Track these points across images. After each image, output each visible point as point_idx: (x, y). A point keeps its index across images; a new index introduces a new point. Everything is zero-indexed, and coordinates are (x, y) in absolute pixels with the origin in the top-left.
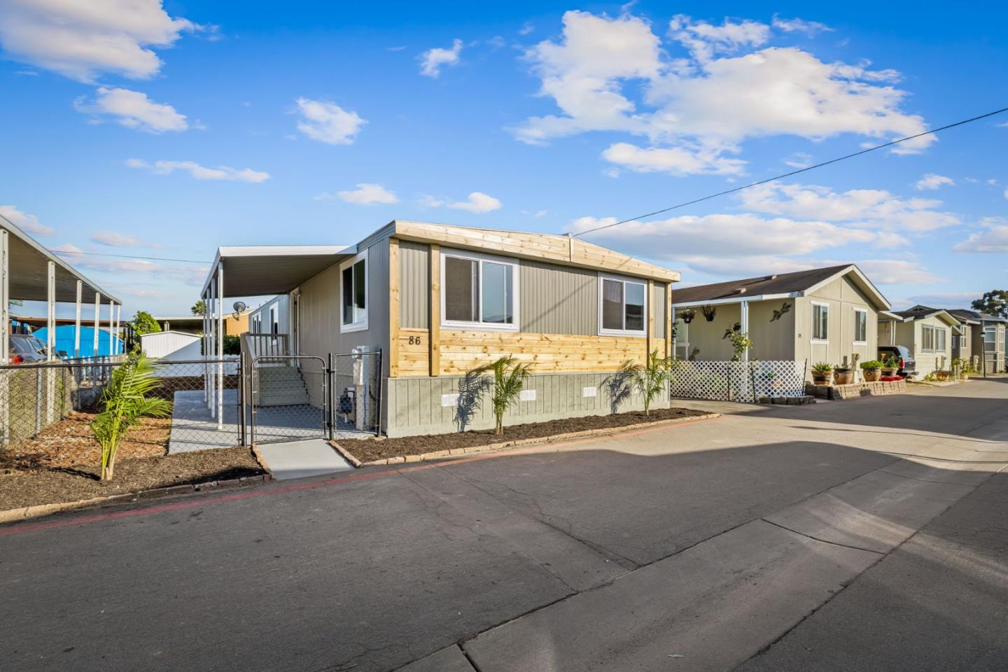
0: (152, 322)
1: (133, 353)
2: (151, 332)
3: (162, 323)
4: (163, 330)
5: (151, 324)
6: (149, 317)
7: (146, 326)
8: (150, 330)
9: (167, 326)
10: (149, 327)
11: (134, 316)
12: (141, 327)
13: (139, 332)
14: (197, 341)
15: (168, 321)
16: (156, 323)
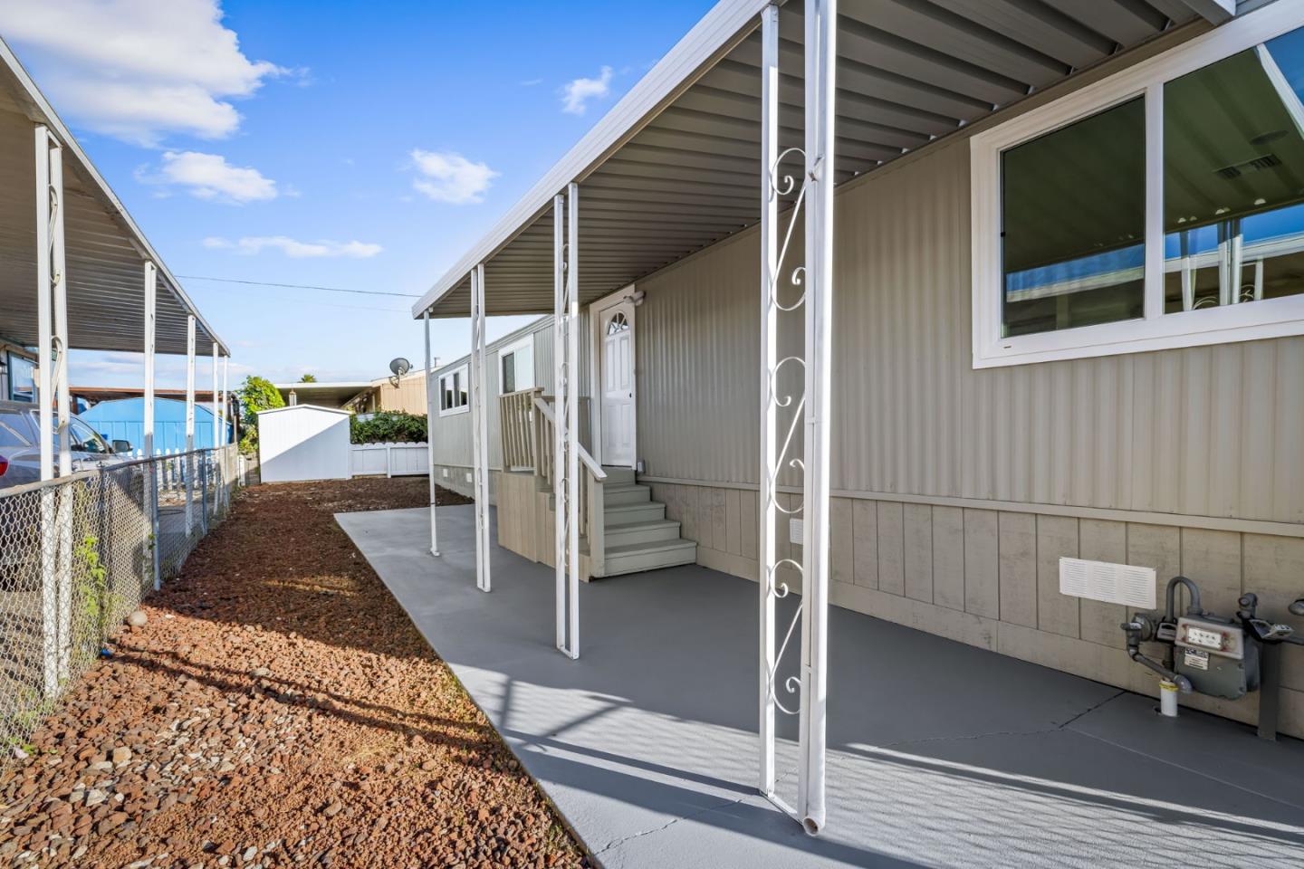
0: (273, 392)
1: (246, 441)
2: (271, 406)
3: (285, 394)
4: (287, 404)
5: (271, 394)
6: (267, 384)
7: (264, 397)
8: (269, 404)
9: (293, 398)
10: (268, 400)
11: (243, 383)
12: (255, 399)
13: (253, 407)
14: (344, 420)
15: (295, 390)
16: (277, 392)
